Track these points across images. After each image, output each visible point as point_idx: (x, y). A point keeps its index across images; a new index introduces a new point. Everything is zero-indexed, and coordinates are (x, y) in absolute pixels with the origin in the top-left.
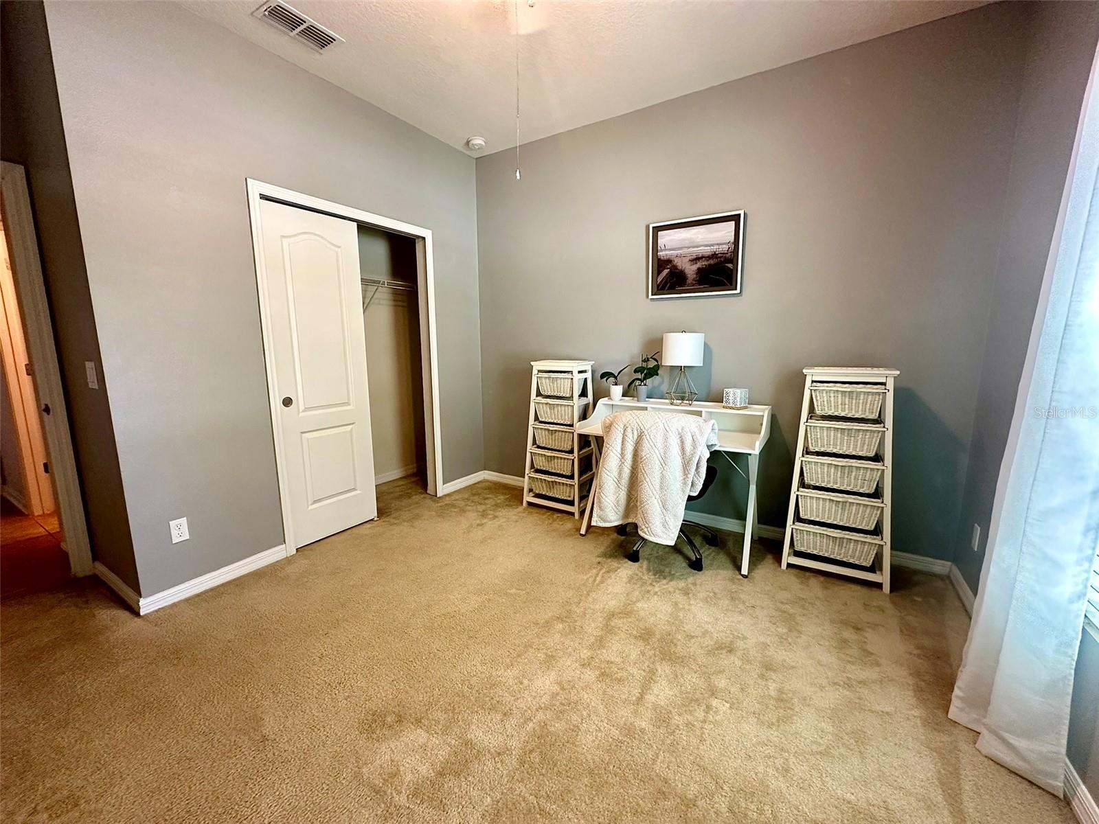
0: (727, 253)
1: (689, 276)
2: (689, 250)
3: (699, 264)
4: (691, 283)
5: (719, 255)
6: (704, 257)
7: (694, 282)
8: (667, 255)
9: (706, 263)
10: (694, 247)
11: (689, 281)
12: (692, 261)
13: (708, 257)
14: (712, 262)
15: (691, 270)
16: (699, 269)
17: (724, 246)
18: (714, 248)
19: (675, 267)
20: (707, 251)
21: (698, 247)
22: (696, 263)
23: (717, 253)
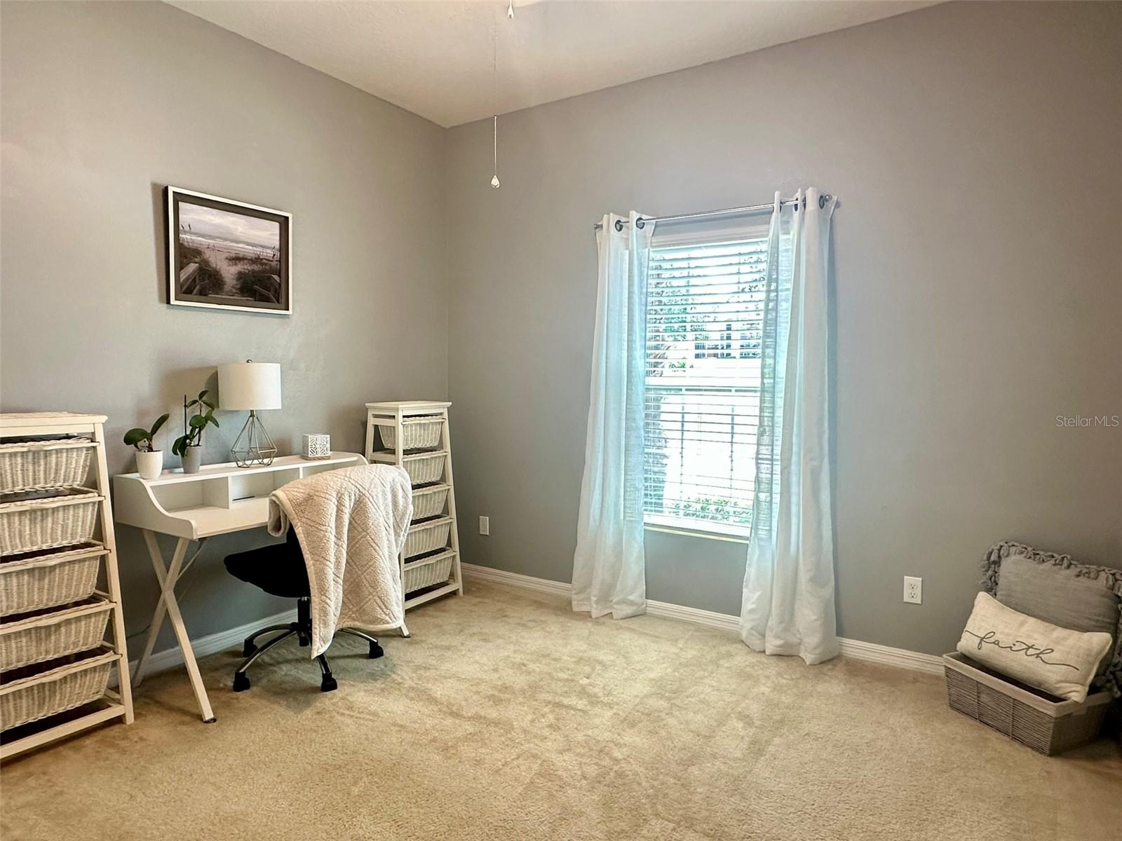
0: (272, 261)
1: (227, 280)
2: (226, 243)
3: (239, 266)
4: (231, 291)
5: (264, 261)
6: (246, 259)
7: (234, 291)
8: (193, 241)
9: (249, 268)
10: (232, 241)
11: (227, 287)
12: (230, 260)
13: (251, 260)
14: (256, 267)
15: (229, 273)
16: (240, 273)
17: (269, 251)
18: (258, 250)
19: (206, 262)
20: (250, 251)
21: (237, 242)
22: (236, 264)
23: (261, 257)
